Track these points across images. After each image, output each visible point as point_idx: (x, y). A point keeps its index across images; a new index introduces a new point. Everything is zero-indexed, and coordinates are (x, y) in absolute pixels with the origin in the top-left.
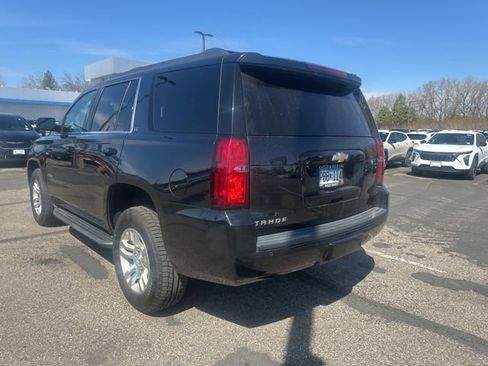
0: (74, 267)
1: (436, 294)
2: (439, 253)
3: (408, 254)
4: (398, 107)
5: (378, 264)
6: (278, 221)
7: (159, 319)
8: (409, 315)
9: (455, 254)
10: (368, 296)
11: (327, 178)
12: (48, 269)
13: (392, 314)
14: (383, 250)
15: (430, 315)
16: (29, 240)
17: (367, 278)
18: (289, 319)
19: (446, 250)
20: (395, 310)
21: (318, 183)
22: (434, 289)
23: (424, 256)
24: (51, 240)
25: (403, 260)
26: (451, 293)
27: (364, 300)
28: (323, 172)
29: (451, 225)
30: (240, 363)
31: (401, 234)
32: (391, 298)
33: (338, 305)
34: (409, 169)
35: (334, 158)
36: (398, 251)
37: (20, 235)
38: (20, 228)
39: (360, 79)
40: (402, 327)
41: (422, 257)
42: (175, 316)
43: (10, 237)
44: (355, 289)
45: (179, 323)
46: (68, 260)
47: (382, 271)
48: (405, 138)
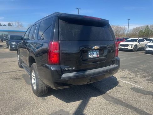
0: (24, 81)
2: (144, 81)
3: (132, 81)
4: (146, 30)
5: (119, 84)
6: (71, 69)
7: (40, 98)
8: (123, 102)
9: (150, 81)
10: (111, 95)
11: (92, 54)
12: (16, 81)
13: (117, 101)
14: (124, 79)
15: (131, 103)
16: (15, 72)
17: (113, 89)
18: (81, 101)
19: (147, 80)
20: (119, 100)
21: (88, 56)
22: (136, 94)
23: (138, 82)
24: (21, 72)
25: (129, 83)
26: (142, 96)
27: (110, 96)
28: (90, 52)
30: (59, 114)
31: (132, 74)
32: (119, 96)
33: (100, 97)
34: (145, 52)
35: (93, 48)
36: (129, 80)
37: (13, 71)
38: (14, 68)
39: (108, 21)
42: (46, 97)
43: (10, 71)
44: (108, 92)
45: (46, 100)
46: (23, 78)
47: (120, 86)
48: (144, 41)
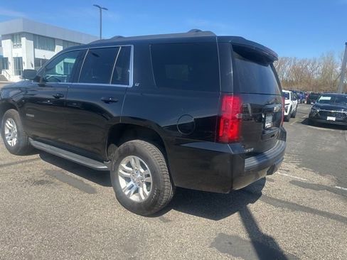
1: (309, 193)
2: (296, 168)
8: (302, 206)
9: (305, 168)
10: (273, 196)
15: (312, 205)
19: (299, 167)
20: (293, 204)
22: (306, 190)
26: (316, 192)
27: (272, 199)
29: (293, 151)
30: (225, 243)
32: (286, 197)
40: (302, 214)
41: (288, 171)
44: (263, 192)
47: (272, 180)
